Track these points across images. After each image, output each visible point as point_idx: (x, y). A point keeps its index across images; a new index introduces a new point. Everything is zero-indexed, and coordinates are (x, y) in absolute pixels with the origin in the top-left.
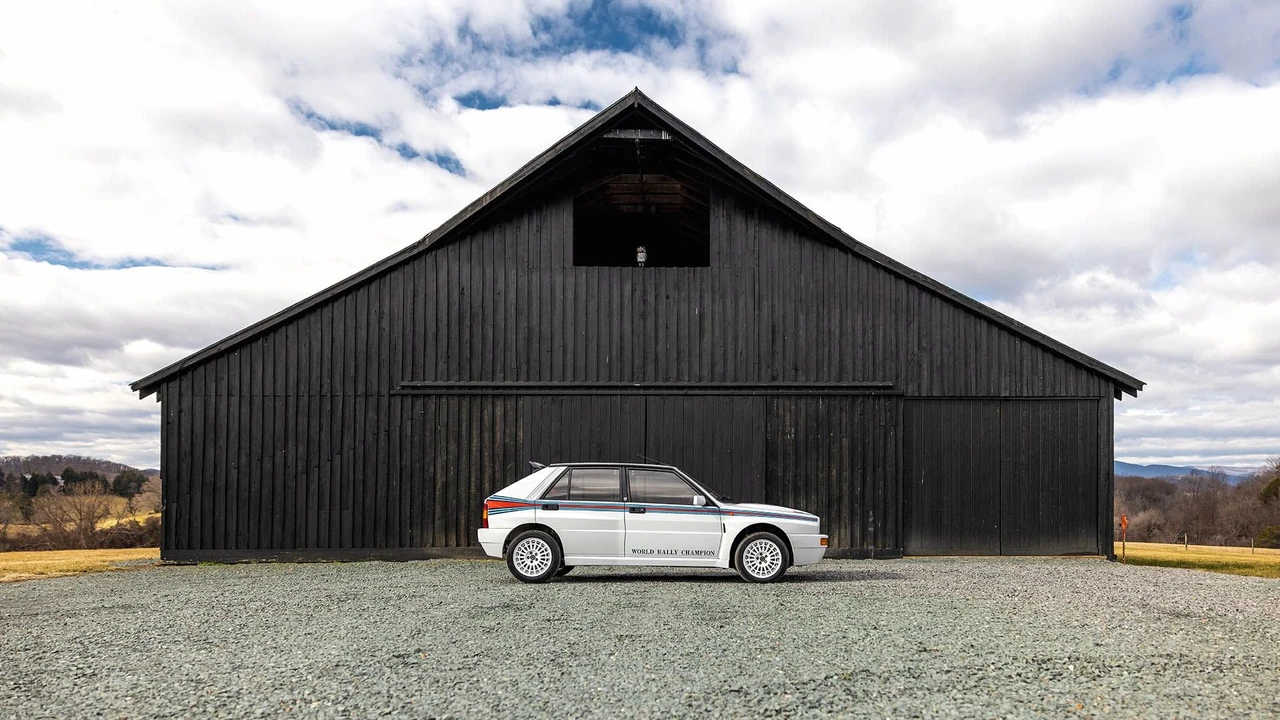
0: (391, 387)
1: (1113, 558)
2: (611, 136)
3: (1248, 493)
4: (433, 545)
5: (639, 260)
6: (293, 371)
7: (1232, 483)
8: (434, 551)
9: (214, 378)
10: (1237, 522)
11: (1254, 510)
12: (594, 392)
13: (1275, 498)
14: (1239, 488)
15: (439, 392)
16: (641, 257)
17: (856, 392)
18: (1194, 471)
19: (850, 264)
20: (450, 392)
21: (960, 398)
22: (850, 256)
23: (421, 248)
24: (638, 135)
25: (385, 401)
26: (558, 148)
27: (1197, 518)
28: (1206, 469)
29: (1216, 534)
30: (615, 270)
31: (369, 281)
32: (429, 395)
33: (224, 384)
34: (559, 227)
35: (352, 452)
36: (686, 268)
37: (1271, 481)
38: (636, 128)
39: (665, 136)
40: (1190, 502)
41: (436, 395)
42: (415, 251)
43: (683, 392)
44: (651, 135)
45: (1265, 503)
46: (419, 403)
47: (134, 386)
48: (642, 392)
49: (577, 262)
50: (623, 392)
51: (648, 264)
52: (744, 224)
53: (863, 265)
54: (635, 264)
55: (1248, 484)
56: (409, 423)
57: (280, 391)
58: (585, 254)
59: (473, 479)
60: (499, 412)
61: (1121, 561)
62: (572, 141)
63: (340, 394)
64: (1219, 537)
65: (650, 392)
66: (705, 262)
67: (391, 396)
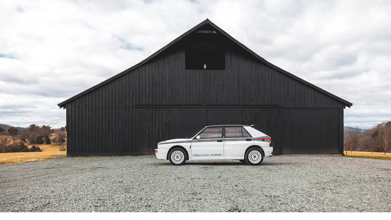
0: (132, 105)
1: (344, 155)
2: (199, 32)
3: (368, 135)
4: (145, 151)
5: (204, 68)
6: (104, 100)
7: (362, 132)
8: (146, 153)
9: (81, 102)
10: (364, 144)
11: (370, 140)
12: (192, 106)
13: (376, 136)
14: (365, 133)
15: (146, 106)
16: (205, 67)
17: (268, 107)
18: (350, 128)
19: (266, 69)
20: (150, 106)
21: (299, 108)
22: (266, 67)
23: (141, 64)
24: (207, 32)
25: (131, 109)
26: (183, 36)
27: (351, 143)
28: (354, 127)
29: (358, 148)
30: (198, 71)
31: (126, 74)
32: (144, 107)
33: (84, 104)
34: (181, 59)
35: (121, 124)
36: (218, 70)
37: (375, 131)
38: (206, 30)
39: (214, 32)
40: (349, 138)
41: (146, 107)
42: (139, 65)
43: (217, 107)
44: (211, 32)
45: (373, 138)
46: (141, 110)
47: (59, 105)
48: (206, 107)
49: (186, 68)
50: (200, 107)
51: (207, 69)
52: (235, 58)
53: (270, 70)
54: (204, 69)
55: (367, 132)
56: (138, 115)
57: (100, 106)
58: (189, 66)
59: (156, 132)
60: (164, 113)
61: (346, 156)
62: (188, 34)
63: (118, 107)
64: (359, 149)
65: (208, 107)
66: (224, 69)
67: (132, 108)
